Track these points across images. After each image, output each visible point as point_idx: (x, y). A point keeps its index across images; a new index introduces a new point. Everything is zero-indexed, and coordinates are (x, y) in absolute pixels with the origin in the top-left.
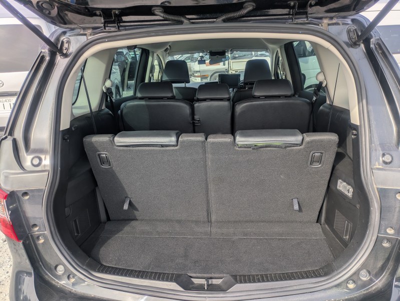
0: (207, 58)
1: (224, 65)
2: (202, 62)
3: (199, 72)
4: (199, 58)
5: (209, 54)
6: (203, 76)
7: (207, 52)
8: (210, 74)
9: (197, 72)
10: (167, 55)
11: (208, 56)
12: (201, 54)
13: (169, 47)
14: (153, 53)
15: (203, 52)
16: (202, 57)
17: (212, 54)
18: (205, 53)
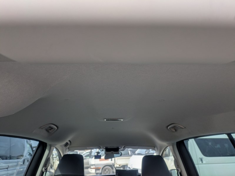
0: (103, 153)
1: (112, 160)
2: (98, 157)
3: (94, 165)
4: (96, 153)
5: (105, 150)
6: (97, 168)
7: (103, 148)
8: (102, 167)
9: (93, 165)
10: (67, 149)
11: (103, 152)
12: (98, 150)
13: (69, 143)
14: (51, 146)
15: (100, 148)
16: (98, 153)
17: (108, 150)
18: (101, 149)
